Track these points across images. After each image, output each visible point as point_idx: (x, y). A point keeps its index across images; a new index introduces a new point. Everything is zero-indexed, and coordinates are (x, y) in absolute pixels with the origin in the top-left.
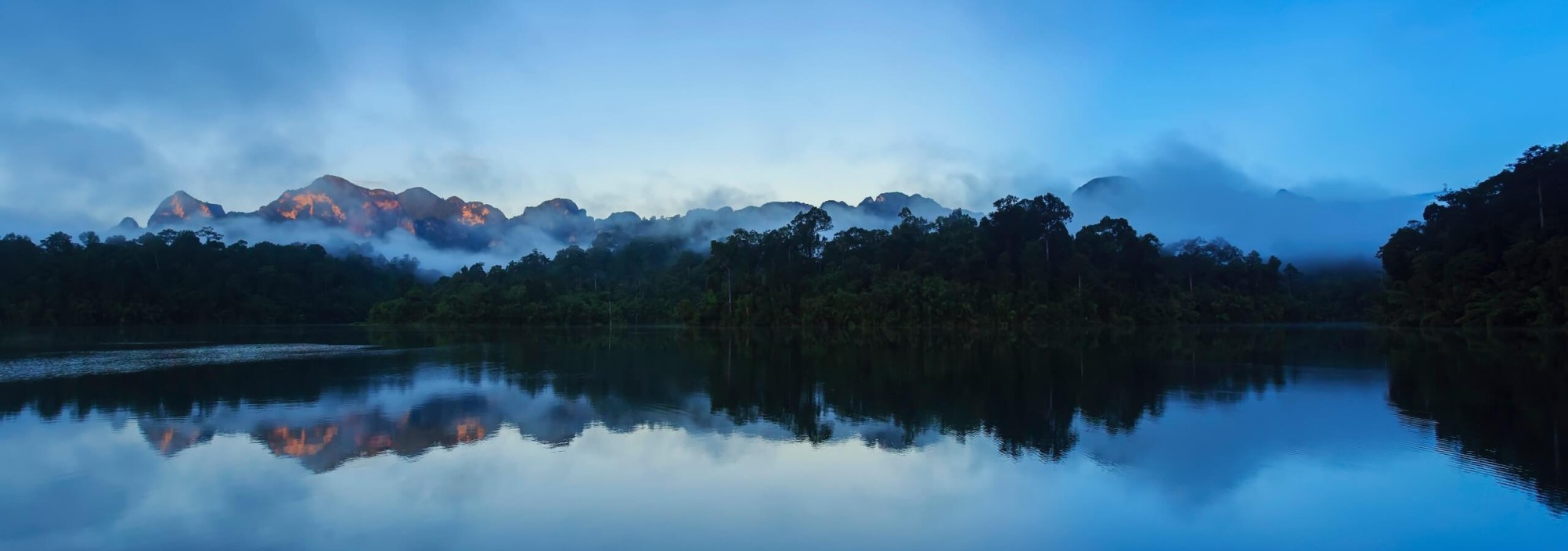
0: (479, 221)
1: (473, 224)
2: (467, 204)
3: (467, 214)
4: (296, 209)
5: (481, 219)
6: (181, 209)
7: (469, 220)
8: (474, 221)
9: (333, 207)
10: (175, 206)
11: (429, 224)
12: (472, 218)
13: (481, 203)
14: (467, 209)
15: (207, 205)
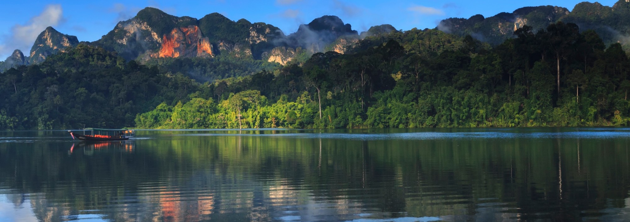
0: (263, 39)
1: (258, 42)
2: (253, 25)
3: (253, 33)
4: (127, 37)
5: (264, 38)
6: (50, 41)
7: (256, 39)
8: (259, 39)
9: (152, 34)
10: (47, 39)
11: (221, 44)
12: (257, 37)
13: (264, 24)
14: (253, 30)
15: (67, 36)
